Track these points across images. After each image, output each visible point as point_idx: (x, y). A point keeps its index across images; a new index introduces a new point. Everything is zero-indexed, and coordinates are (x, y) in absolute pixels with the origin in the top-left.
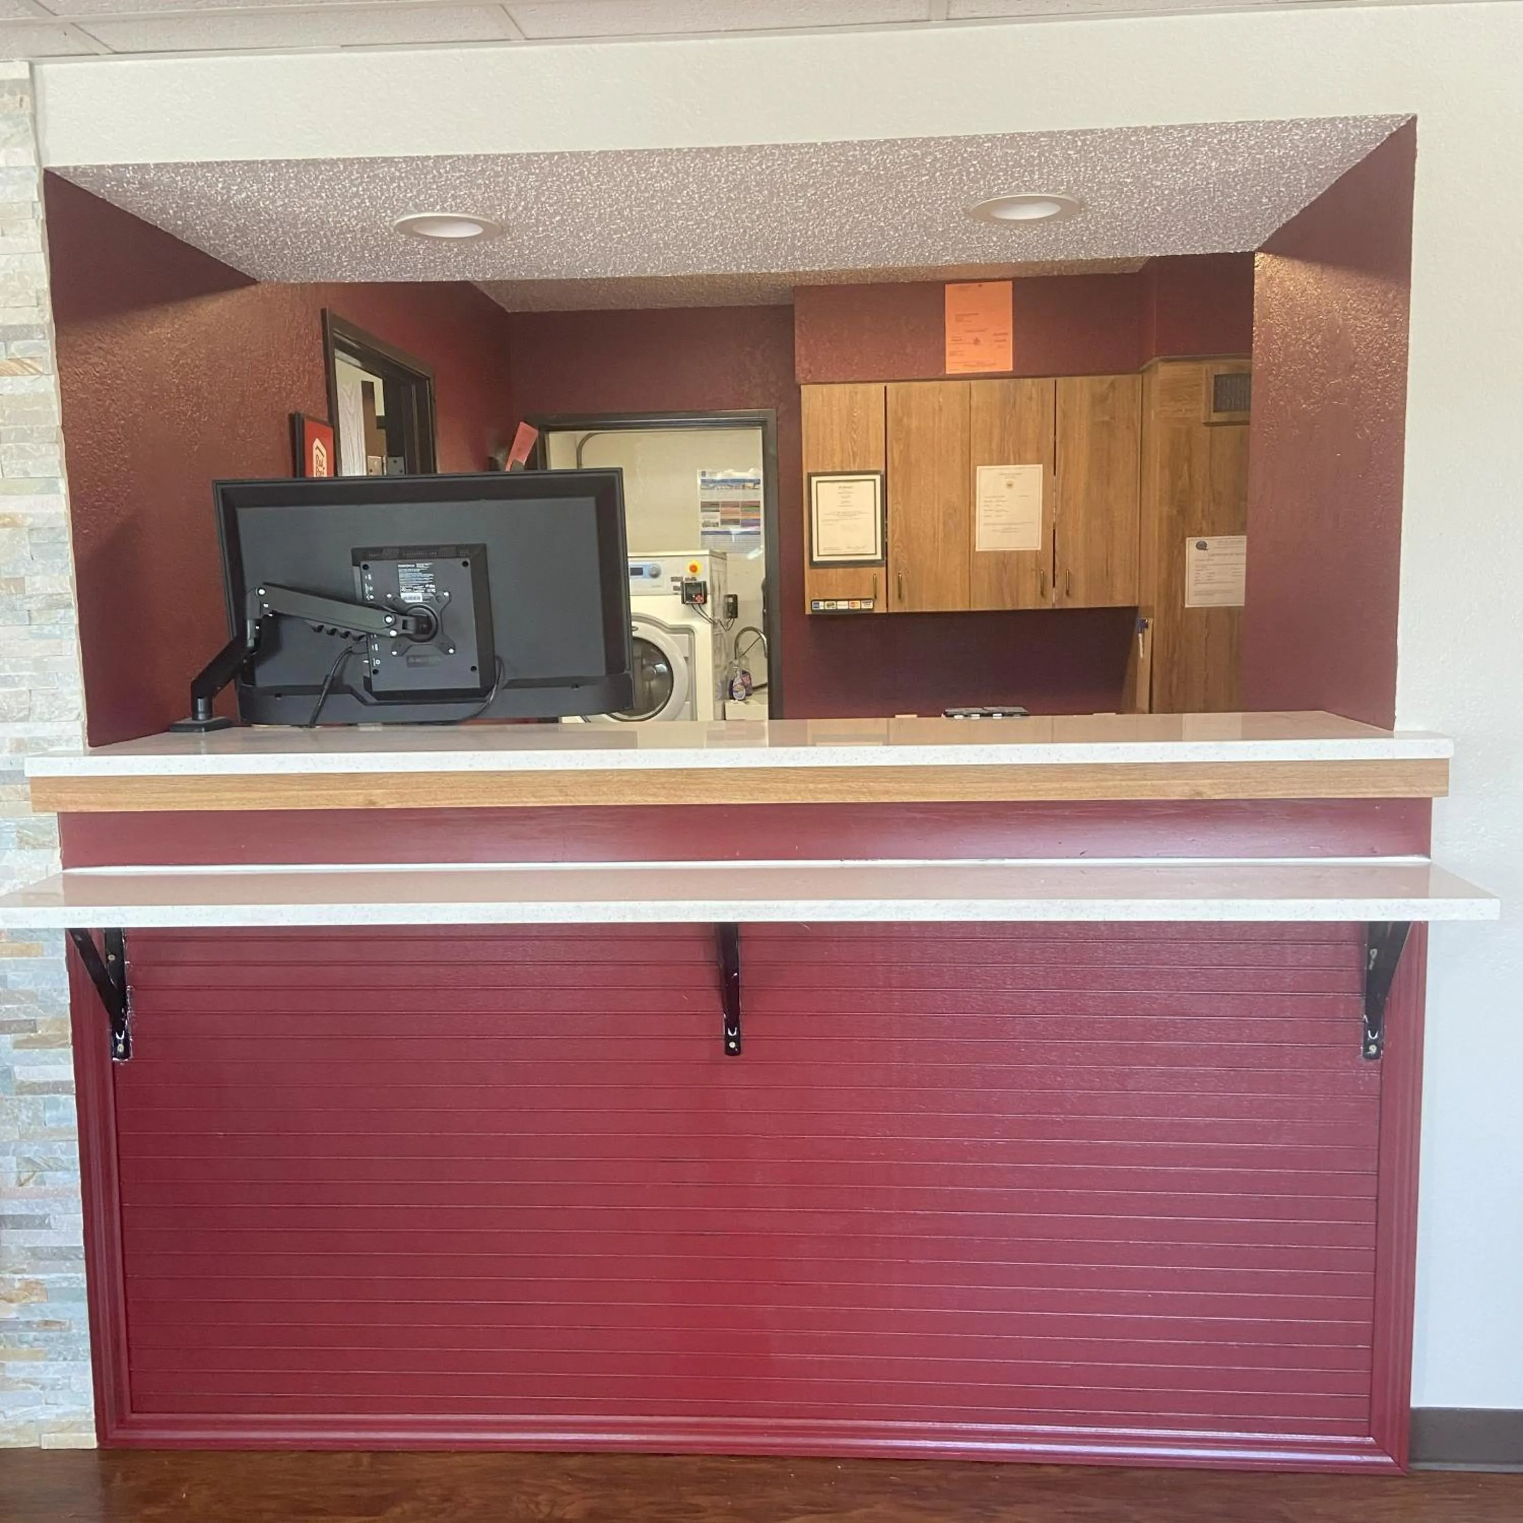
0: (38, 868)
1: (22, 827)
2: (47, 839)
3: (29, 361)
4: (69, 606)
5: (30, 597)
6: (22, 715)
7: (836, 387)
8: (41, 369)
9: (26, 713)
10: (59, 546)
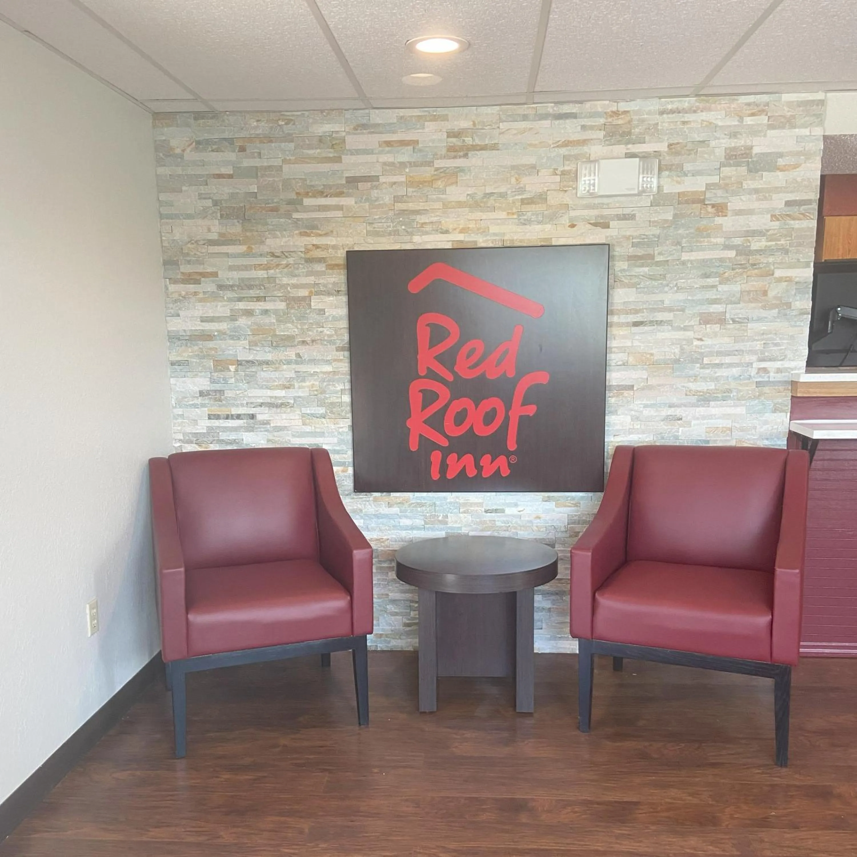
0: (779, 420)
1: (776, 404)
2: (786, 408)
3: (807, 214)
4: (809, 314)
5: (793, 310)
6: (782, 358)
7: (843, 218)
8: (812, 217)
9: (783, 357)
10: (808, 289)
